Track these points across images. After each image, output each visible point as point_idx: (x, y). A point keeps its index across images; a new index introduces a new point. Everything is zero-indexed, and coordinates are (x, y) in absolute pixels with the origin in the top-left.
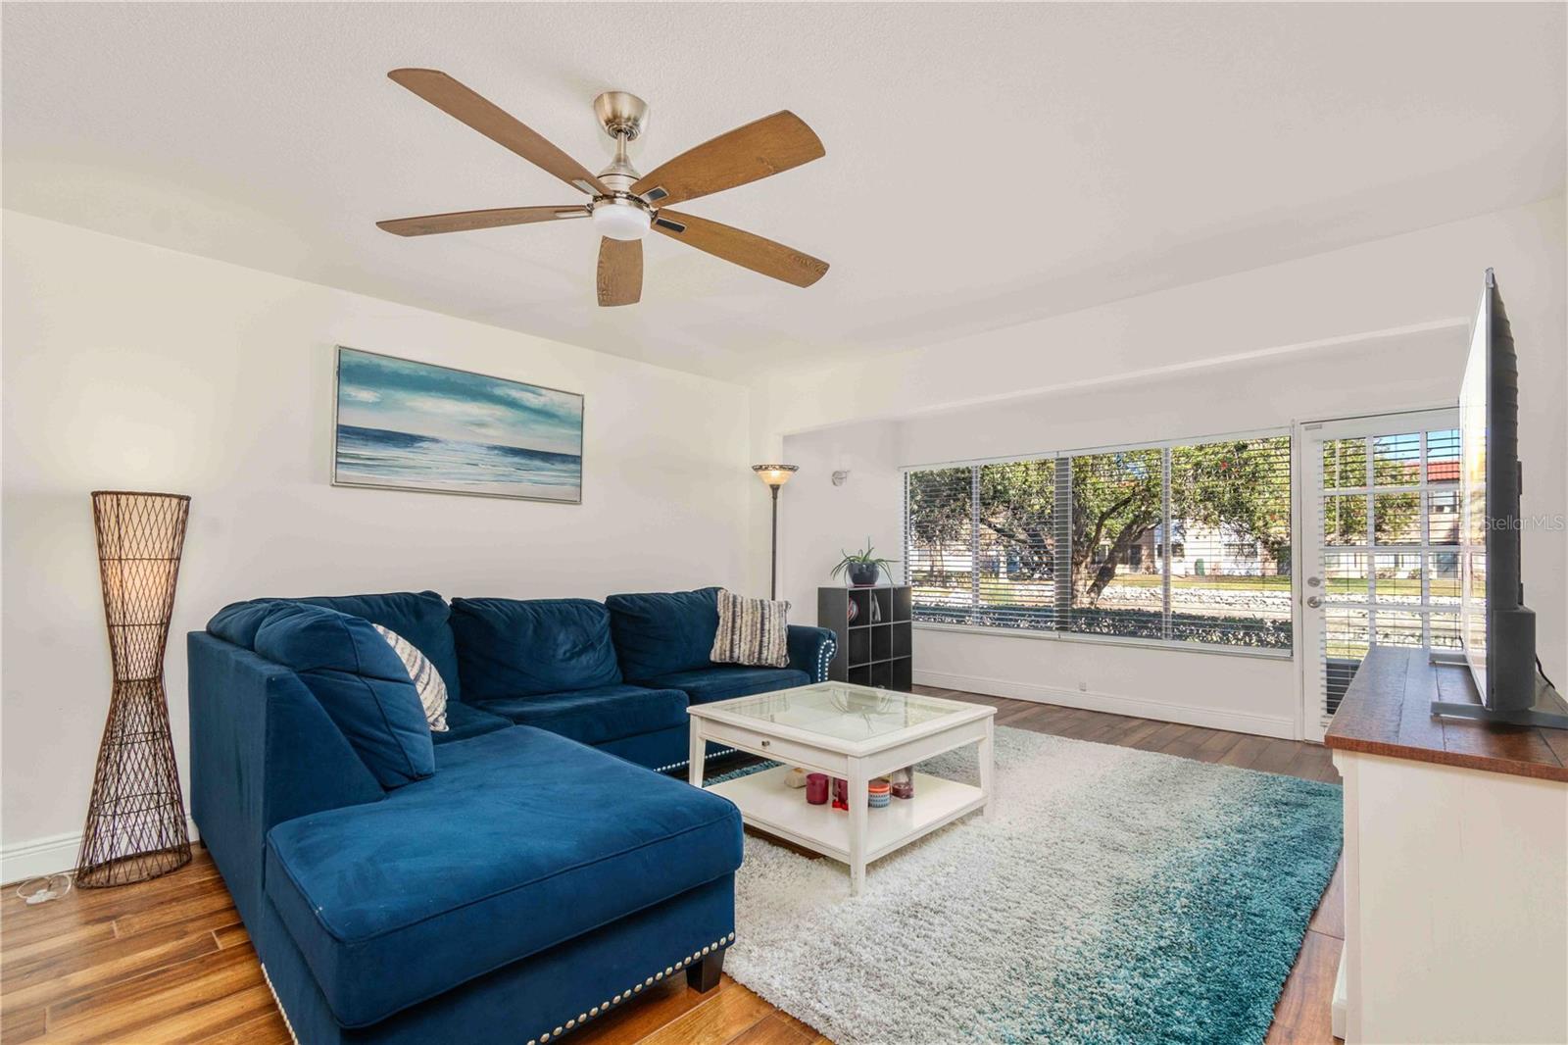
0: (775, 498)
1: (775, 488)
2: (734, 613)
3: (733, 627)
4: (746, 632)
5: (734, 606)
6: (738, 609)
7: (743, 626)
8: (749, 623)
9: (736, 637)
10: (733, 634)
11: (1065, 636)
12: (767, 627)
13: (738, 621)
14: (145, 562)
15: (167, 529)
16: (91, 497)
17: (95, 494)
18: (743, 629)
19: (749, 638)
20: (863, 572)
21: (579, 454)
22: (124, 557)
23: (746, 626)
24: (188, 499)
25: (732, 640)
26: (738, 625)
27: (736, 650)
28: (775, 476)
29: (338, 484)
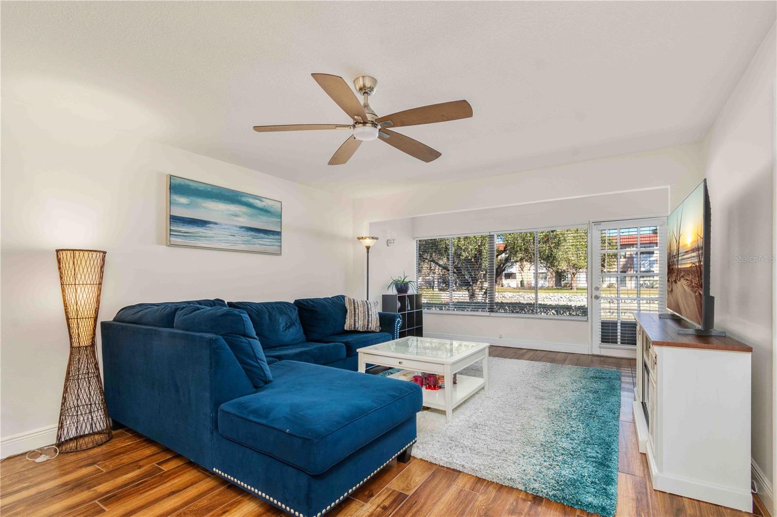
0: (368, 252)
1: (368, 248)
2: (354, 307)
3: (355, 314)
4: (361, 316)
5: (354, 304)
6: (356, 305)
7: (359, 312)
8: (362, 311)
9: (357, 318)
10: (355, 316)
11: (493, 314)
12: (370, 313)
13: (357, 310)
14: (88, 285)
15: (95, 269)
16: (56, 252)
17: (57, 251)
18: (360, 314)
19: (362, 319)
20: (402, 287)
21: (280, 231)
22: (77, 283)
23: (361, 313)
24: (105, 253)
25: (355, 319)
26: (357, 313)
27: (357, 324)
28: (368, 242)
29: (171, 245)
